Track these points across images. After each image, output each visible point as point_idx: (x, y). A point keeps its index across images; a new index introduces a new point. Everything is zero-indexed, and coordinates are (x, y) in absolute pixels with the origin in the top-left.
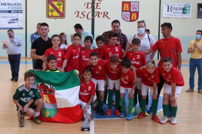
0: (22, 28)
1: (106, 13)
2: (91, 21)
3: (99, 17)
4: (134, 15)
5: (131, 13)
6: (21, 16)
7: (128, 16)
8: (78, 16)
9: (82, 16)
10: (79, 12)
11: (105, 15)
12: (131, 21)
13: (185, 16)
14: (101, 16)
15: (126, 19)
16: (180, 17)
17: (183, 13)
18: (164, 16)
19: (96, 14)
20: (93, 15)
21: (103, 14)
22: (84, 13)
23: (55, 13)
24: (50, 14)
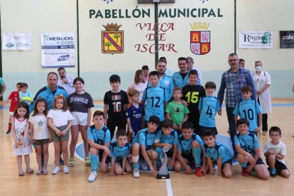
0: (74, 66)
1: (172, 46)
2: (154, 55)
3: (163, 50)
4: (205, 47)
5: (201, 44)
6: (73, 52)
7: (198, 48)
8: (138, 50)
9: (144, 50)
10: (139, 46)
11: (171, 47)
12: (201, 53)
13: (266, 46)
14: (166, 49)
15: (196, 52)
16: (260, 47)
17: (263, 43)
18: (240, 46)
19: (160, 46)
20: (157, 48)
21: (168, 46)
22: (145, 46)
23: (112, 48)
24: (106, 48)
